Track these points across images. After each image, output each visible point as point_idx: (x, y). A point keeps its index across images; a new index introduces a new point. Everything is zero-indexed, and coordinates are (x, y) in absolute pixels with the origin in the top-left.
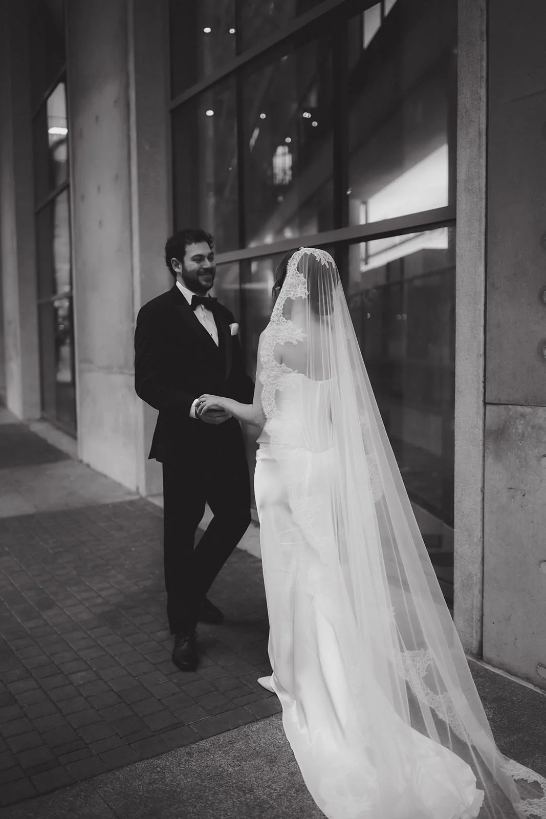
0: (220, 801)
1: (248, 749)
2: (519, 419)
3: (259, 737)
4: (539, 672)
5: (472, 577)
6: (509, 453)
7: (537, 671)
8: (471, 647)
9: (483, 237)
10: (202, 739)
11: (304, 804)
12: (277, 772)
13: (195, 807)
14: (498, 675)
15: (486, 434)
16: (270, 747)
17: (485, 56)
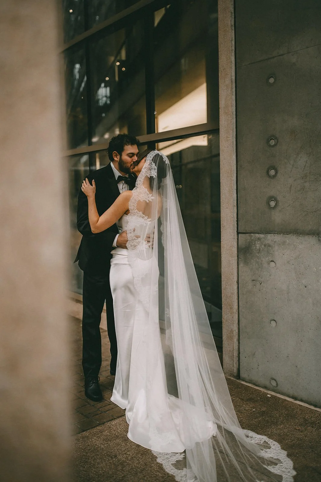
0: (98, 463)
1: (111, 435)
2: (257, 241)
3: (117, 428)
4: (272, 383)
5: (233, 332)
6: (252, 260)
7: (270, 382)
8: (233, 372)
9: (235, 139)
10: (84, 431)
11: (147, 461)
12: (130, 446)
13: (84, 467)
14: (249, 386)
15: (239, 250)
16: (124, 433)
17: (234, 38)
